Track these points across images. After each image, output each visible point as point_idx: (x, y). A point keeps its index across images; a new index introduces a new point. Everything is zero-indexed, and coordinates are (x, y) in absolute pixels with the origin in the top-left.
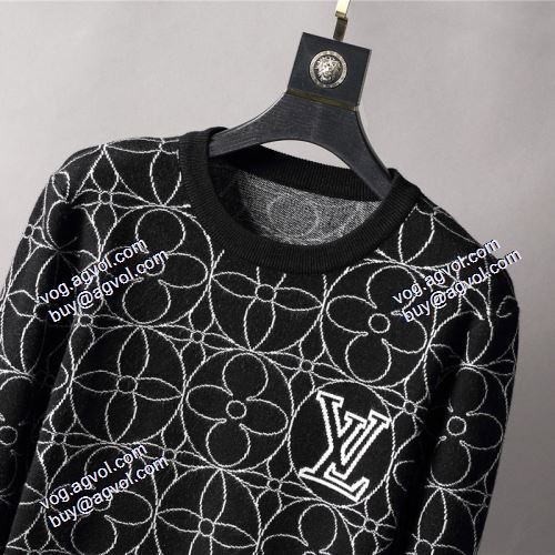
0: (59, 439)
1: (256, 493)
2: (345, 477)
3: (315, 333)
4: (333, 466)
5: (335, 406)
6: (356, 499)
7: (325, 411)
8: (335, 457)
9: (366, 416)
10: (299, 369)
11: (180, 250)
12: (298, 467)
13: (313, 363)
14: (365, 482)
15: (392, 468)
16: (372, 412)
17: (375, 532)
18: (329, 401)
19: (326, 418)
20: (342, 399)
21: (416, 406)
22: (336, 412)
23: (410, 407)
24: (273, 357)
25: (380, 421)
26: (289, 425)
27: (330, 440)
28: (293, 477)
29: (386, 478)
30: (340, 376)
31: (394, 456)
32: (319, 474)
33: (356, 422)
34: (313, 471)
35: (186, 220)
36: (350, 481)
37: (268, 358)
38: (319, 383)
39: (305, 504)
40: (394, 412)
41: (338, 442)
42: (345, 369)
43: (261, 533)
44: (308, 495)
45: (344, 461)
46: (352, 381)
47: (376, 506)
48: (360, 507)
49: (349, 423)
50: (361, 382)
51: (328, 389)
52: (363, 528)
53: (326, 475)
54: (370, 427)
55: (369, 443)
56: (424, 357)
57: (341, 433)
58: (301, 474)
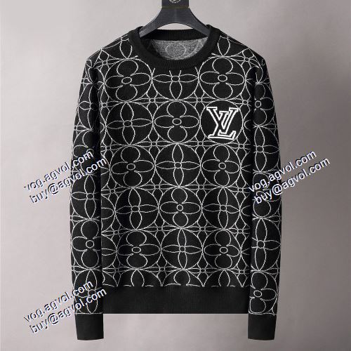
0: (108, 148)
1: (194, 148)
2: (226, 133)
3: (199, 88)
4: (220, 131)
5: (214, 110)
6: (233, 139)
7: (211, 113)
8: (220, 127)
9: (228, 110)
10: (197, 102)
11: (137, 72)
12: (207, 135)
13: (202, 98)
14: (234, 132)
15: (244, 124)
16: (230, 108)
17: (244, 148)
18: (212, 110)
19: (212, 115)
20: (216, 107)
21: (247, 101)
22: (215, 112)
23: (245, 102)
24: (186, 100)
25: (234, 110)
26: (199, 122)
27: (216, 122)
28: (206, 139)
29: (242, 128)
30: (213, 100)
31: (243, 120)
32: (216, 135)
33: (224, 114)
34: (213, 135)
35: (137, 61)
36: (228, 134)
37: (184, 101)
38: (206, 104)
39: (214, 147)
40: (239, 106)
41: (220, 122)
42: (214, 97)
43: (201, 161)
44: (214, 144)
45: (224, 128)
46: (218, 100)
47: (241, 139)
48: (235, 141)
49: (222, 115)
50: (222, 99)
51: (210, 106)
52: (239, 148)
53: (218, 135)
54: (231, 113)
55: (232, 119)
56: (245, 85)
57: (219, 119)
58: (209, 137)
